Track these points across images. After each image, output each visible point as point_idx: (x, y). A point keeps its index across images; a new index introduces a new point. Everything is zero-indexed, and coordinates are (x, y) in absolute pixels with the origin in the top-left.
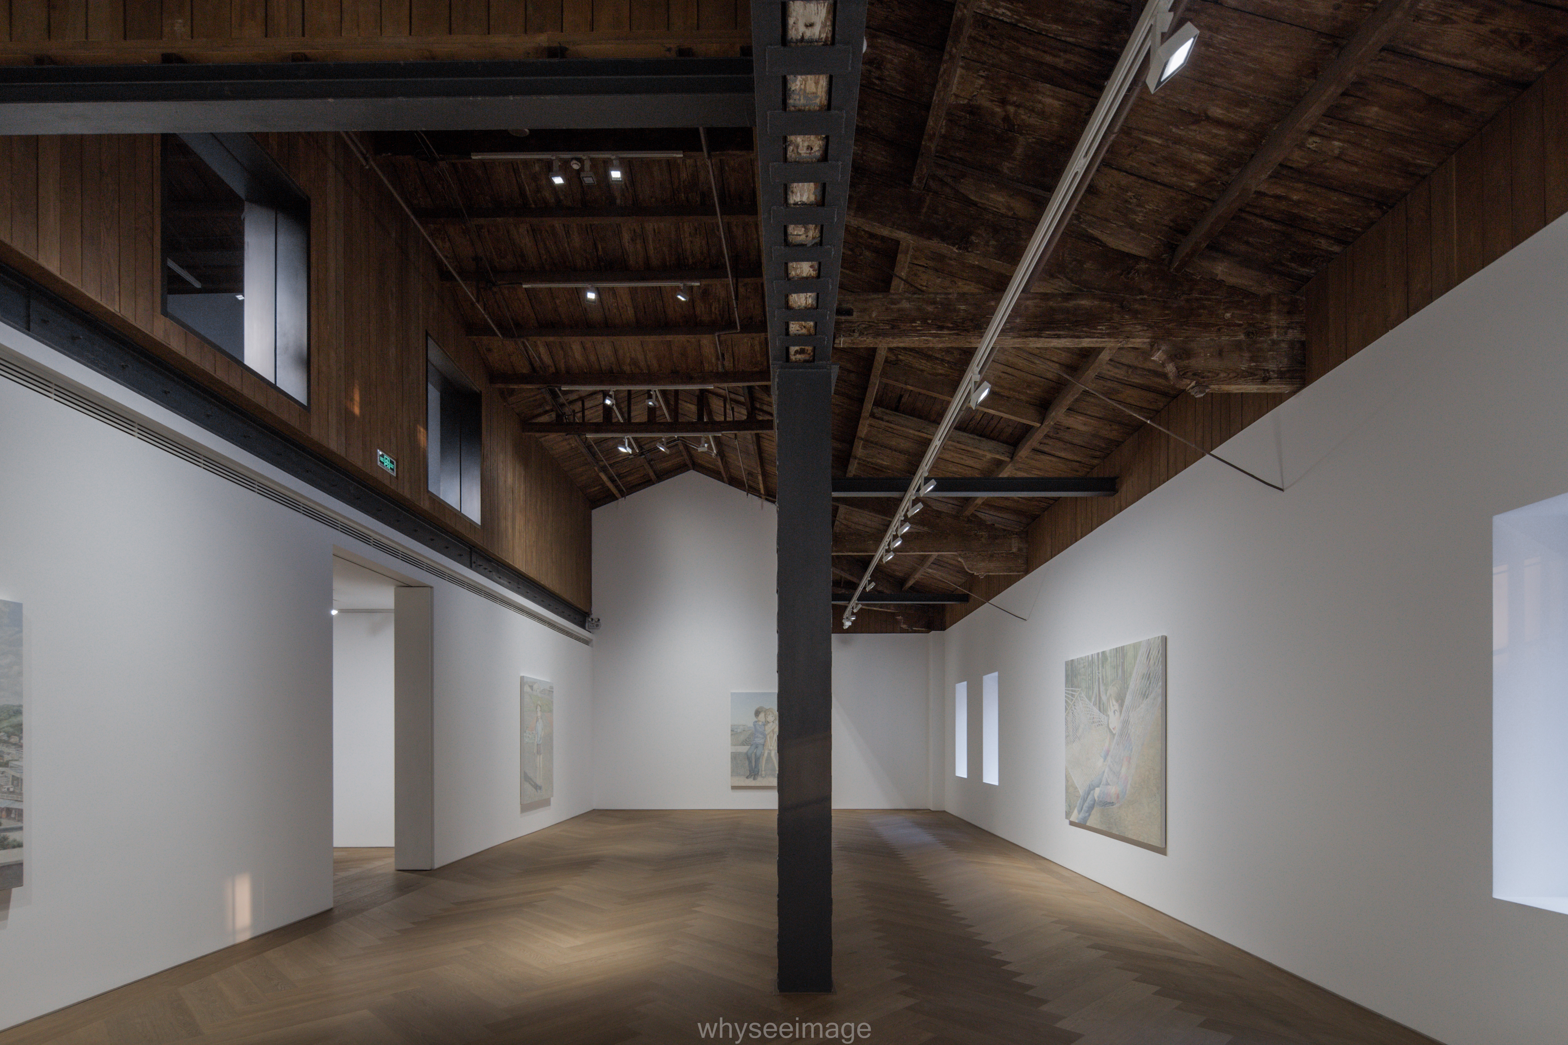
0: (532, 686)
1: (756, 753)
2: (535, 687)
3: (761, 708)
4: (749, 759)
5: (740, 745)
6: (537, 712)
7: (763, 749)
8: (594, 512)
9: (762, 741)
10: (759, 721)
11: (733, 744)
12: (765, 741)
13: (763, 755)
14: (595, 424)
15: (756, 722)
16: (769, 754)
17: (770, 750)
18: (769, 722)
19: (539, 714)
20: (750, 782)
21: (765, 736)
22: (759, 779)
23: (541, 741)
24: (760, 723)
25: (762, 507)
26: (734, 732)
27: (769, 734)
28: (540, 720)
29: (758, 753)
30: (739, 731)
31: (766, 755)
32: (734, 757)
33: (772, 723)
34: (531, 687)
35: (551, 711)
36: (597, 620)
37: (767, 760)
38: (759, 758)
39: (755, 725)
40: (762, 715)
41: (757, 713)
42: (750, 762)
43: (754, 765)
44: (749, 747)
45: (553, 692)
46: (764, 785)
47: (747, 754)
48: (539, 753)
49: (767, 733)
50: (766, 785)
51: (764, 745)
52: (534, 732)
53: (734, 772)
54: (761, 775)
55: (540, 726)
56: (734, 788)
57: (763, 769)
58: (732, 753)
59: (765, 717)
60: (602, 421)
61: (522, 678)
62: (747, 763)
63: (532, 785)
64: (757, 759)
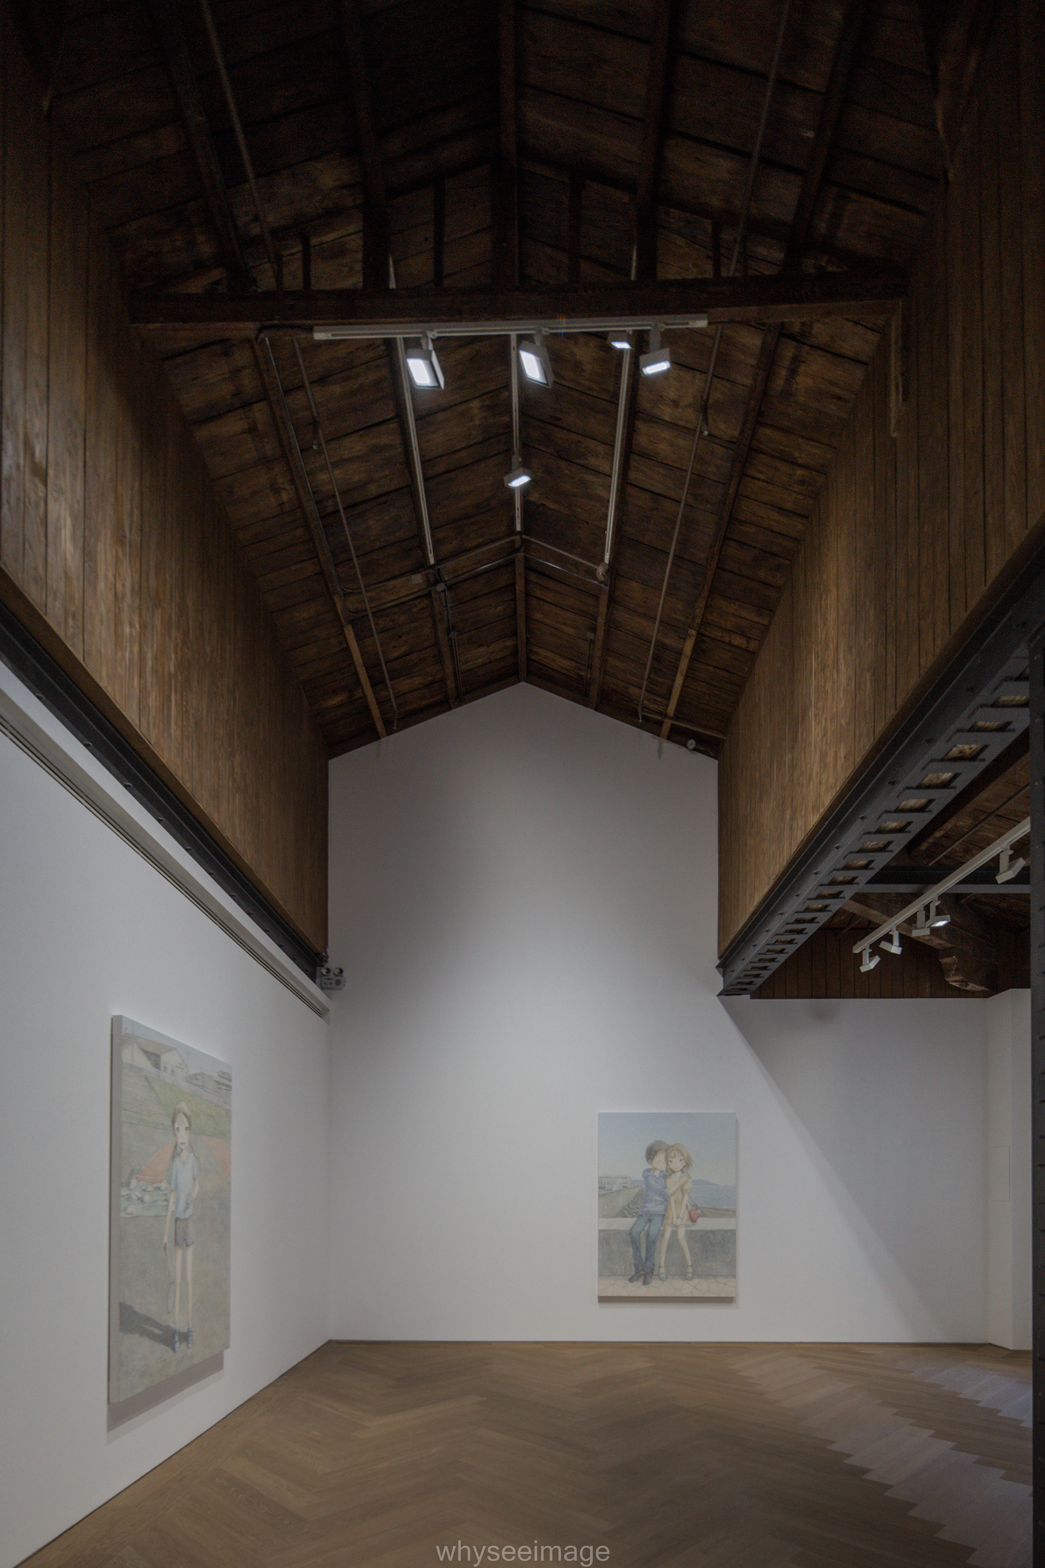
0: (158, 1056)
1: (648, 1231)
2: (166, 1059)
3: (660, 1143)
4: (634, 1242)
5: (617, 1216)
6: (175, 1131)
7: (663, 1224)
8: (334, 764)
9: (660, 1208)
10: (654, 1169)
11: (603, 1214)
12: (666, 1210)
13: (663, 1236)
14: (340, 294)
15: (649, 1170)
16: (674, 1233)
17: (677, 1226)
18: (673, 1172)
19: (183, 1136)
20: (637, 1289)
21: (666, 1199)
22: (655, 1282)
23: (189, 1212)
24: (657, 1173)
25: (660, 751)
26: (604, 1191)
27: (673, 1195)
28: (185, 1153)
29: (653, 1232)
30: (615, 1188)
31: (668, 1235)
32: (606, 1238)
33: (679, 1174)
34: (155, 1059)
35: (224, 1135)
36: (337, 972)
37: (670, 1247)
38: (654, 1242)
39: (646, 1177)
40: (660, 1158)
41: (651, 1154)
42: (637, 1249)
43: (644, 1256)
44: (634, 1220)
45: (229, 1087)
46: (664, 1295)
47: (630, 1233)
48: (180, 1241)
49: (670, 1192)
50: (669, 1295)
51: (664, 1216)
52: (163, 1186)
53: (606, 1269)
54: (658, 1275)
55: (185, 1170)
56: (603, 1300)
57: (662, 1264)
58: (600, 1231)
59: (667, 1161)
60: (360, 285)
61: (116, 1022)
62: (631, 1250)
63: (154, 1337)
64: (651, 1244)
